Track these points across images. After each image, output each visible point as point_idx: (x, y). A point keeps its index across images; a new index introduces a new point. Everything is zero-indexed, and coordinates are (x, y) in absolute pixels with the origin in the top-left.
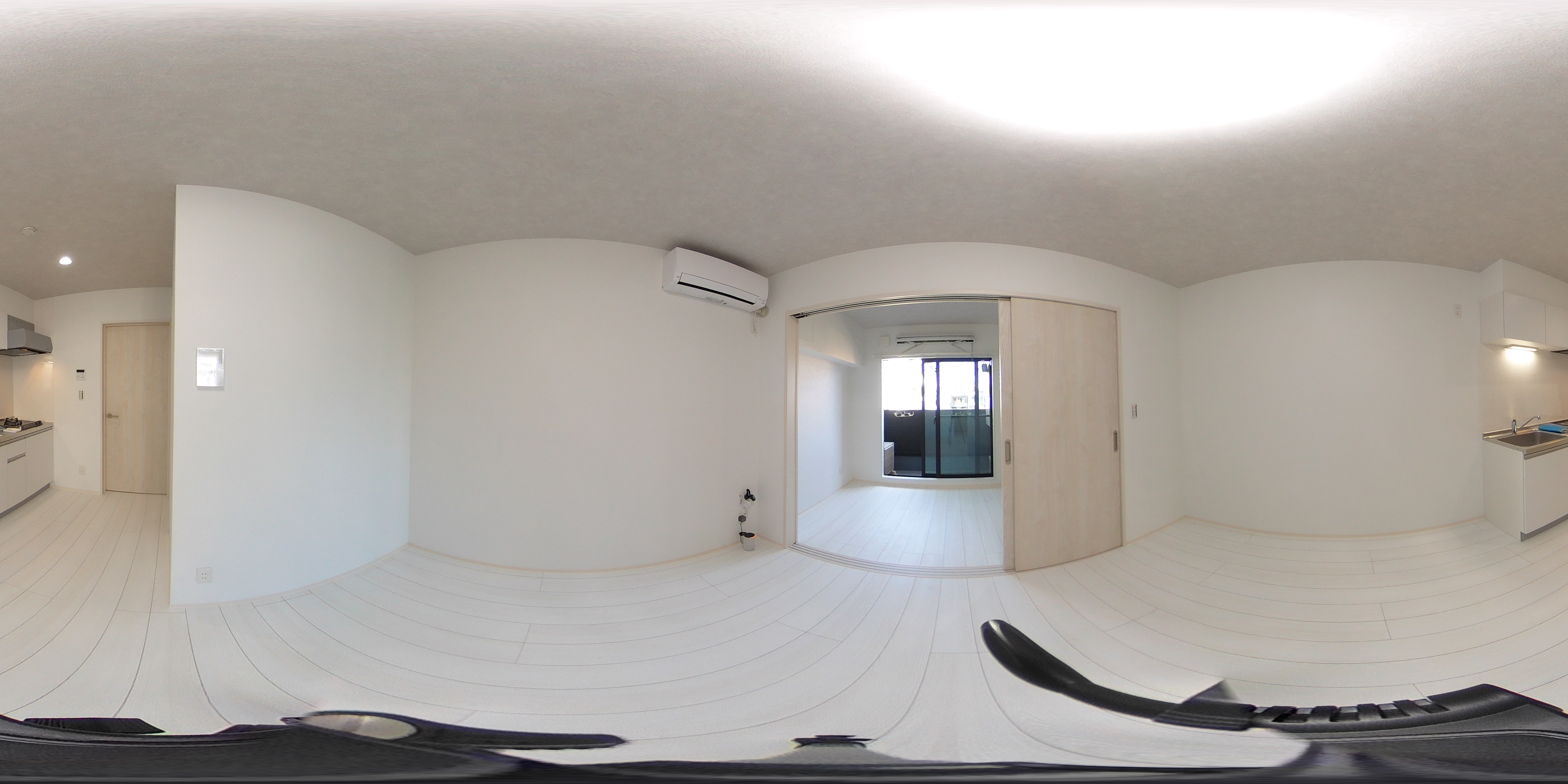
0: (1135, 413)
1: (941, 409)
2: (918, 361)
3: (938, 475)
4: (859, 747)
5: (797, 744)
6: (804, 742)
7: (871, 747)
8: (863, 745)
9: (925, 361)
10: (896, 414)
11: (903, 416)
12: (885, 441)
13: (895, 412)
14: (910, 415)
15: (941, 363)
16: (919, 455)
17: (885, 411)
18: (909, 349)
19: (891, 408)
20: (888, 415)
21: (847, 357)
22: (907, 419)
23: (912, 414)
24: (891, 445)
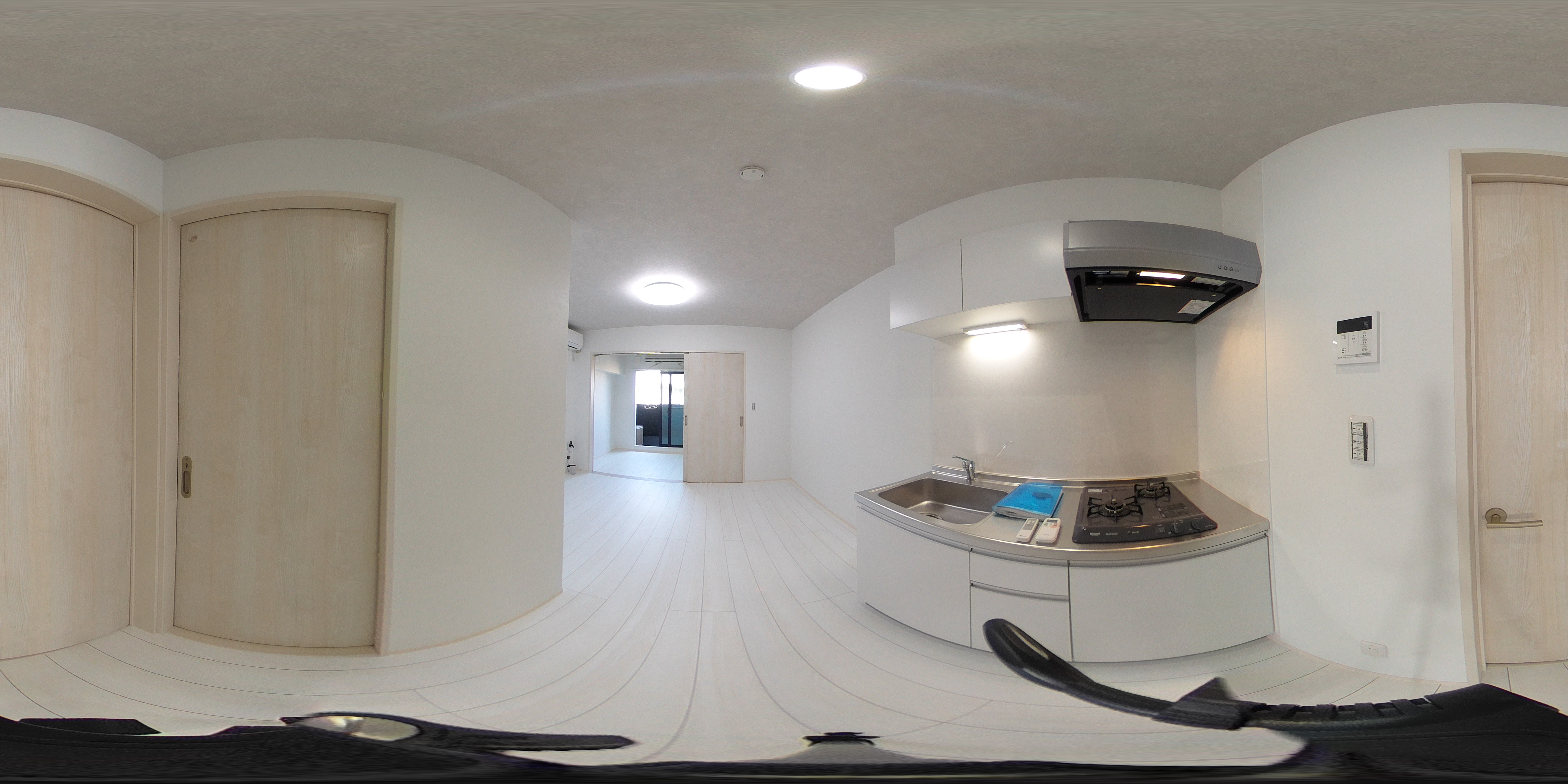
0: (754, 407)
1: (672, 404)
2: (659, 372)
3: (669, 445)
4: (867, 744)
5: (808, 742)
6: (814, 740)
7: (878, 744)
8: (870, 742)
9: (662, 373)
10: (645, 407)
11: (650, 408)
12: (637, 425)
13: (644, 405)
14: (655, 408)
15: (672, 375)
16: (659, 435)
17: (637, 405)
18: (654, 366)
19: (642, 403)
20: (639, 408)
21: (615, 370)
22: (652, 410)
23: (656, 407)
24: (641, 427)
